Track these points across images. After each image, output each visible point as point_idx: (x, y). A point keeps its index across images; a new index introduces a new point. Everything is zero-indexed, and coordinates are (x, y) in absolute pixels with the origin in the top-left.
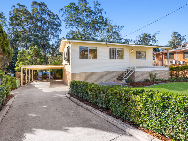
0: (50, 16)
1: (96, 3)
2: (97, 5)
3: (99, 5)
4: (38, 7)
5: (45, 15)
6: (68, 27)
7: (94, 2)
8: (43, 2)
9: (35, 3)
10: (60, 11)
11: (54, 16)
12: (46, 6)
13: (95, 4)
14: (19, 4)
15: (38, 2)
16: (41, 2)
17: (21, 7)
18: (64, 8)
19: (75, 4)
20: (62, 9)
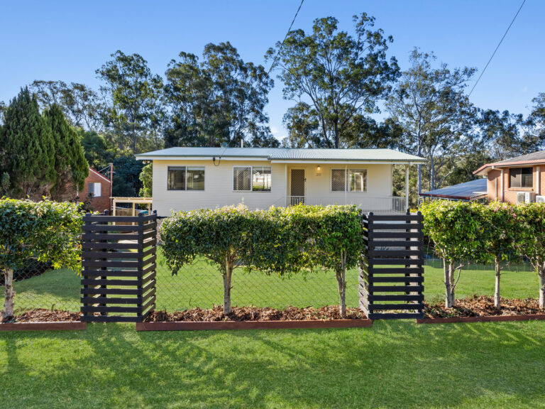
0: (246, 72)
1: (360, 19)
2: (365, 23)
3: (372, 20)
4: (220, 55)
5: (236, 70)
6: (289, 95)
7: (356, 17)
8: (228, 43)
9: (210, 48)
10: (266, 57)
11: (255, 70)
12: (234, 50)
13: (358, 21)
14: (183, 54)
15: (217, 44)
16: (223, 44)
17: (188, 58)
18: (274, 48)
19: (301, 32)
20: (270, 52)
